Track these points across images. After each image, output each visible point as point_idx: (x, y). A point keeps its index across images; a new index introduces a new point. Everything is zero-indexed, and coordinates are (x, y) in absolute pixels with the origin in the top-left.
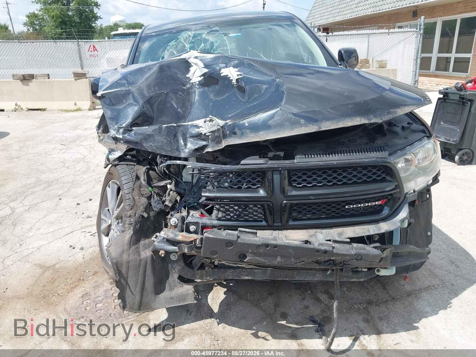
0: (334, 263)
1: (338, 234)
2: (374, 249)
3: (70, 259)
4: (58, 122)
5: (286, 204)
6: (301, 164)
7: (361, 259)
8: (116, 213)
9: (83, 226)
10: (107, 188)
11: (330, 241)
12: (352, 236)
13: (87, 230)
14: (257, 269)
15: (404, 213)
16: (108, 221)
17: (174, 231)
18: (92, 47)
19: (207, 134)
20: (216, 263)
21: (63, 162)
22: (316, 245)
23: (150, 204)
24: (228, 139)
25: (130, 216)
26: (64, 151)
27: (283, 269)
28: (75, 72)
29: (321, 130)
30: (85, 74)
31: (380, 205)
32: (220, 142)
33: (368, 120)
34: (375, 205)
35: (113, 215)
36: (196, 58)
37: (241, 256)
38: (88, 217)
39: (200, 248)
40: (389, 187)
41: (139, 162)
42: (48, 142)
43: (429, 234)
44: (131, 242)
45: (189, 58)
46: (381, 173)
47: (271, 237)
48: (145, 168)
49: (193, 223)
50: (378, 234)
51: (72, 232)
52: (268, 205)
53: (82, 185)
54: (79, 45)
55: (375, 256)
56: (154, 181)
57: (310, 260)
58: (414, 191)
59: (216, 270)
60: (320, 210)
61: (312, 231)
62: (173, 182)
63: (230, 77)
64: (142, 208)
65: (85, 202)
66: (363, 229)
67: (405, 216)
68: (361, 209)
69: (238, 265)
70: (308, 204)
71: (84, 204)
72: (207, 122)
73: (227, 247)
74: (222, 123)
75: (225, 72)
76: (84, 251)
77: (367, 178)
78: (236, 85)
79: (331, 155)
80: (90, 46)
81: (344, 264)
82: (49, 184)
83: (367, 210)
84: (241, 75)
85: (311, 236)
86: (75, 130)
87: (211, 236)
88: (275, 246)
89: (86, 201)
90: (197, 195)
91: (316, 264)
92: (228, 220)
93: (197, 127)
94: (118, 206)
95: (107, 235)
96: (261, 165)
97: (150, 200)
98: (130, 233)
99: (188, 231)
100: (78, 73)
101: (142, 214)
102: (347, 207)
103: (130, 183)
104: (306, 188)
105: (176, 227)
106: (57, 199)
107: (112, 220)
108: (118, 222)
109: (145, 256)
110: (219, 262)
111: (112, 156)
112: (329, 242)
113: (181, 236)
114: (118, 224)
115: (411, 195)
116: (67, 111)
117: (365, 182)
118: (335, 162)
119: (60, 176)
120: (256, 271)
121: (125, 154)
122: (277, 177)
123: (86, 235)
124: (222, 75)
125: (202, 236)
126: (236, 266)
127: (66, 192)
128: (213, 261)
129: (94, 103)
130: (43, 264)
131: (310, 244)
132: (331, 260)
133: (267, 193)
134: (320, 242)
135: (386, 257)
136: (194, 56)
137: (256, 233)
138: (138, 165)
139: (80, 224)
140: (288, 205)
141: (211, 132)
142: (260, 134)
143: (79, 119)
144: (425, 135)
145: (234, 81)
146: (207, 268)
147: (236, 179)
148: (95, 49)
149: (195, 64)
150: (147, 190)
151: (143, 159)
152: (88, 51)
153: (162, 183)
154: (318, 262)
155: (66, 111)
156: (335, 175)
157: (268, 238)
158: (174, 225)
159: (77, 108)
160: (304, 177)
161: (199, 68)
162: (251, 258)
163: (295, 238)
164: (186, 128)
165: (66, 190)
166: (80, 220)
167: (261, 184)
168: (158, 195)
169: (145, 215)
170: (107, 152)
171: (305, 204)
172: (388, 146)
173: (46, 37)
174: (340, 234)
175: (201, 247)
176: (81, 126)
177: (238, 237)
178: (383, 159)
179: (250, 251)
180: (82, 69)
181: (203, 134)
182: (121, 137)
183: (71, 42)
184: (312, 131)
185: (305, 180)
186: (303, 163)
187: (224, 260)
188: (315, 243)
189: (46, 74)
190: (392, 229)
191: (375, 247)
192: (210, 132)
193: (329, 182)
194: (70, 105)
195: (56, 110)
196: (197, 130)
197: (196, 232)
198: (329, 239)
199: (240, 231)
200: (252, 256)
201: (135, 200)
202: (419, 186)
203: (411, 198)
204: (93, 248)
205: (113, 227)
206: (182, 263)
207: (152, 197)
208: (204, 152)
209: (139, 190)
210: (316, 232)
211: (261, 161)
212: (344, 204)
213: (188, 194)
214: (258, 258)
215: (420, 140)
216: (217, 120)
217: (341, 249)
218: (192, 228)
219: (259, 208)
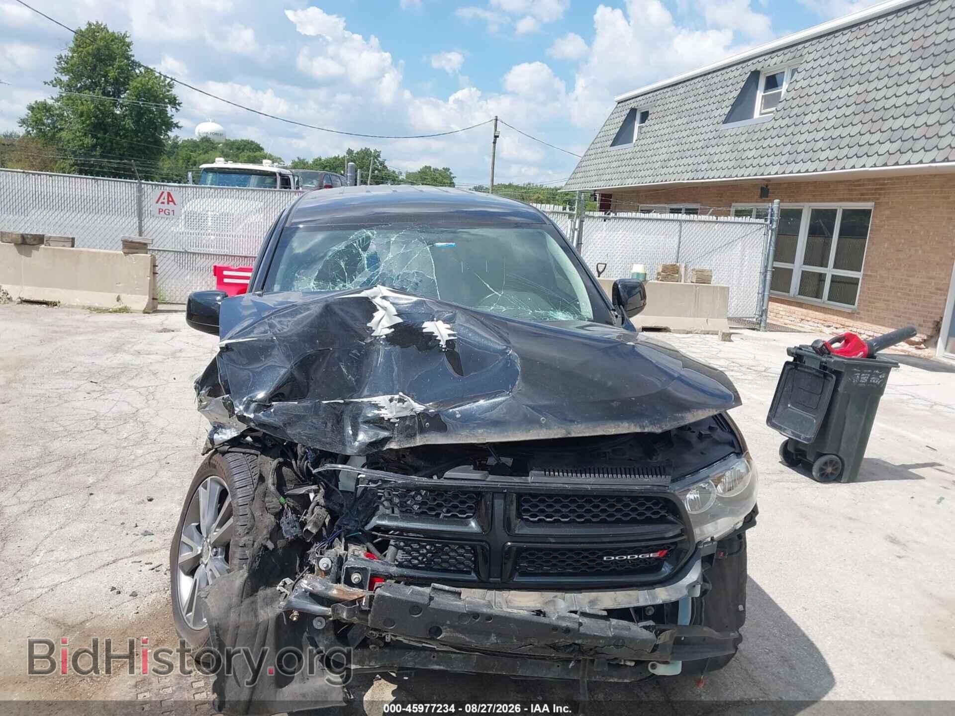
0: (580, 649)
1: (590, 602)
2: (644, 630)
3: (112, 612)
4: (81, 334)
5: (510, 547)
6: (537, 484)
7: (623, 646)
8: (215, 534)
9: (136, 549)
10: (201, 488)
11: (575, 612)
12: (611, 605)
13: (144, 559)
14: (455, 653)
15: (694, 575)
16: (194, 547)
17: (324, 581)
18: (165, 195)
19: (391, 421)
20: (388, 639)
21: (94, 418)
22: (553, 619)
23: (278, 527)
24: (426, 435)
25: (244, 546)
26: (95, 397)
27: (497, 655)
28: (126, 238)
29: (569, 436)
30: (145, 244)
31: (657, 559)
32: (412, 436)
33: (640, 428)
34: (650, 558)
35: (207, 537)
36: (384, 298)
37: (432, 631)
38: (146, 533)
39: (367, 612)
40: (671, 532)
41: (265, 451)
42: (64, 373)
43: (741, 607)
44: (243, 592)
45: (374, 297)
46: (660, 508)
47: (482, 601)
48: (276, 461)
49: (358, 568)
50: (653, 606)
51: (114, 562)
52: (483, 548)
53: (132, 468)
54: (140, 190)
55: (644, 641)
56: (289, 485)
57: (542, 643)
58: (712, 539)
59: (387, 651)
60: (564, 561)
61: (549, 595)
62: (320, 489)
63: (437, 336)
64: (265, 532)
65: (139, 503)
66: (630, 595)
67: (695, 579)
68: (628, 562)
69: (424, 645)
70: (546, 549)
71: (138, 506)
72: (394, 402)
73: (411, 613)
74: (419, 408)
75: (429, 327)
76: (137, 600)
77: (638, 515)
78: (445, 349)
79: (583, 475)
80: (163, 192)
81: (597, 653)
82: (69, 461)
83: (638, 565)
84: (453, 335)
85: (546, 603)
86: (117, 353)
87: (388, 594)
88: (489, 617)
89: (142, 502)
90: (361, 517)
91: (552, 650)
92: (415, 567)
93: (376, 406)
94: (221, 525)
95: (191, 573)
96: (476, 483)
97: (279, 519)
98: (242, 576)
99: (349, 582)
100: (132, 242)
101: (264, 542)
102: (605, 558)
103: (248, 487)
104: (544, 524)
105: (327, 573)
106: (83, 495)
107: (203, 547)
108: (217, 552)
109: (266, 618)
110: (393, 637)
111: (220, 436)
112: (573, 615)
113: (336, 591)
114: (215, 555)
115: (706, 546)
116: (100, 311)
117: (634, 521)
118: (589, 487)
119: (90, 447)
120: (453, 656)
121: (243, 435)
122: (499, 504)
123: (143, 569)
124: (424, 331)
125: (371, 593)
126: (420, 645)
127: (103, 480)
128: (383, 635)
129: (156, 299)
130: (61, 620)
131: (544, 616)
132: (576, 644)
133: (482, 527)
134: (560, 614)
135: (664, 644)
136: (381, 295)
137: (460, 594)
138: (262, 456)
139: (131, 545)
140: (515, 549)
141: (400, 418)
142: (477, 432)
143: (124, 331)
144: (732, 450)
145: (443, 343)
146: (373, 646)
147: (435, 500)
148: (170, 199)
149: (382, 307)
150: (275, 501)
151: (272, 445)
152: (157, 202)
153: (302, 491)
154: (555, 647)
155: (98, 309)
156: (588, 507)
157: (478, 602)
158: (324, 569)
159: (120, 307)
160: (542, 507)
161: (389, 315)
162: (448, 634)
163: (521, 605)
164: (359, 407)
165: (101, 476)
166: (131, 539)
167: (473, 511)
168: (295, 511)
169: (271, 546)
170: (210, 428)
171: (540, 550)
172: (671, 466)
173: (62, 150)
174: (592, 603)
175: (370, 611)
176: (130, 346)
177: (431, 599)
178: (661, 488)
179: (448, 622)
180: (140, 235)
181: (386, 419)
182: (252, 416)
183: (126, 182)
184: (556, 437)
185: (542, 511)
186: (541, 485)
187: (403, 635)
188: (552, 616)
189: (68, 238)
190: (673, 599)
191: (646, 628)
192: (397, 418)
193: (579, 516)
194: (107, 300)
195: (77, 307)
196: (376, 412)
197: (360, 585)
198: (574, 609)
199: (434, 589)
200: (451, 632)
201: (254, 518)
202: (720, 531)
203: (705, 551)
204: (154, 595)
205: (204, 560)
206: (331, 635)
207: (284, 514)
208: (385, 449)
209: (263, 501)
210: (556, 597)
211: (477, 475)
212: (600, 554)
213: (347, 514)
214: (460, 636)
215: (724, 458)
216: (412, 402)
217: (591, 627)
218: (356, 577)
219: (467, 551)
